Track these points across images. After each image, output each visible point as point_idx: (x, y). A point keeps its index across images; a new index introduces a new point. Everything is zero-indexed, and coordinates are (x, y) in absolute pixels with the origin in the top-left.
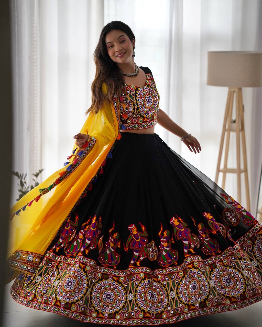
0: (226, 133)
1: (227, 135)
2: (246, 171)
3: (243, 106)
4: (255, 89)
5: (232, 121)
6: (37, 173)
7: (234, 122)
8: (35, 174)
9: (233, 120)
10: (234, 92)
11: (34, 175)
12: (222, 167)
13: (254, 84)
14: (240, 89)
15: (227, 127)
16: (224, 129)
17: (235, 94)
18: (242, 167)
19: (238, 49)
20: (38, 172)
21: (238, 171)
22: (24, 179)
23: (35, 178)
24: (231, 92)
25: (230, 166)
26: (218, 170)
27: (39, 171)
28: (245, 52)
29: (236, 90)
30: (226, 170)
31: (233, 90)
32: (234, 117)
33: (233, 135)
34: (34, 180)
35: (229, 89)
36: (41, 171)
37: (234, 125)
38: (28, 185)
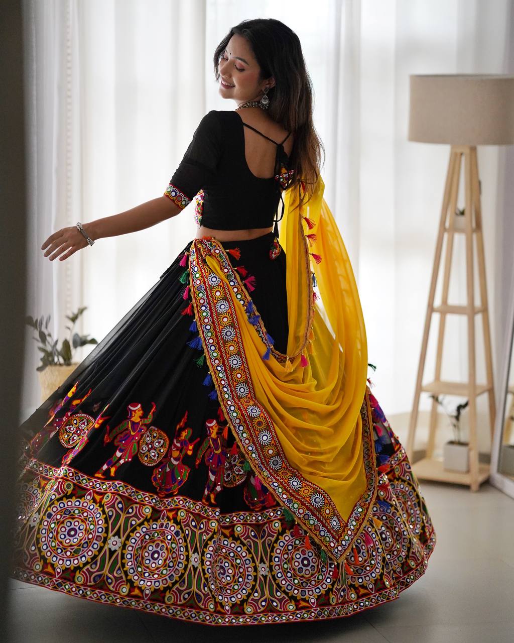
0: (446, 236)
1: (448, 240)
2: (485, 310)
3: (480, 183)
4: (504, 148)
5: (458, 213)
6: (73, 314)
7: (462, 213)
8: (71, 315)
9: (459, 210)
10: (462, 154)
11: (68, 317)
12: (437, 302)
13: (501, 138)
14: (473, 150)
15: (447, 225)
16: (443, 229)
17: (463, 159)
18: (478, 303)
19: (469, 70)
20: (76, 311)
21: (470, 311)
22: (46, 328)
23: (70, 324)
24: (456, 154)
25: (453, 301)
26: (431, 309)
27: (79, 309)
28: (482, 75)
29: (466, 151)
30: (446, 310)
31: (459, 151)
32: (461, 205)
33: (460, 240)
34: (69, 328)
35: (452, 148)
36: (81, 311)
37: (462, 220)
38: (55, 339)
